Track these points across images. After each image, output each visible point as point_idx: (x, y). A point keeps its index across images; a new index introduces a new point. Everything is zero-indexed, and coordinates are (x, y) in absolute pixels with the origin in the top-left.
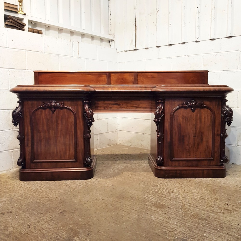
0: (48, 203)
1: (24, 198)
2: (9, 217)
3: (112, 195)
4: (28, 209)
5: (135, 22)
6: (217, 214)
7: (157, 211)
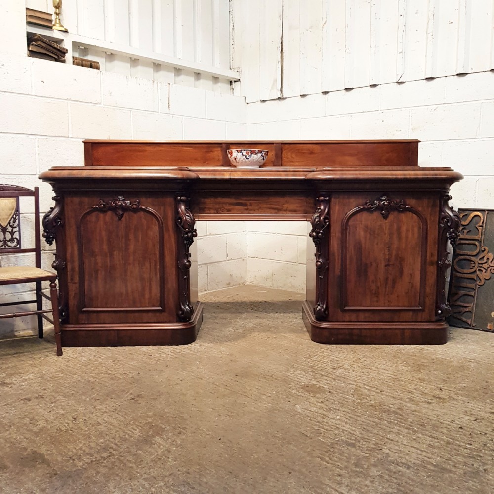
0: (110, 382)
1: (67, 375)
2: (38, 404)
3: (227, 370)
4: (73, 392)
5: (282, 43)
6: (417, 405)
7: (309, 397)
